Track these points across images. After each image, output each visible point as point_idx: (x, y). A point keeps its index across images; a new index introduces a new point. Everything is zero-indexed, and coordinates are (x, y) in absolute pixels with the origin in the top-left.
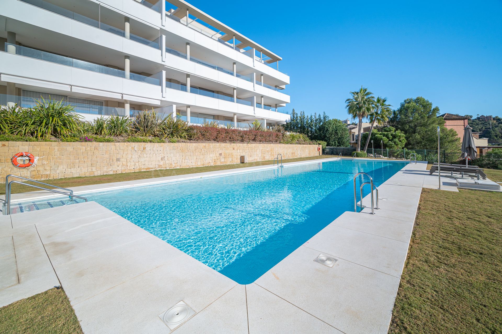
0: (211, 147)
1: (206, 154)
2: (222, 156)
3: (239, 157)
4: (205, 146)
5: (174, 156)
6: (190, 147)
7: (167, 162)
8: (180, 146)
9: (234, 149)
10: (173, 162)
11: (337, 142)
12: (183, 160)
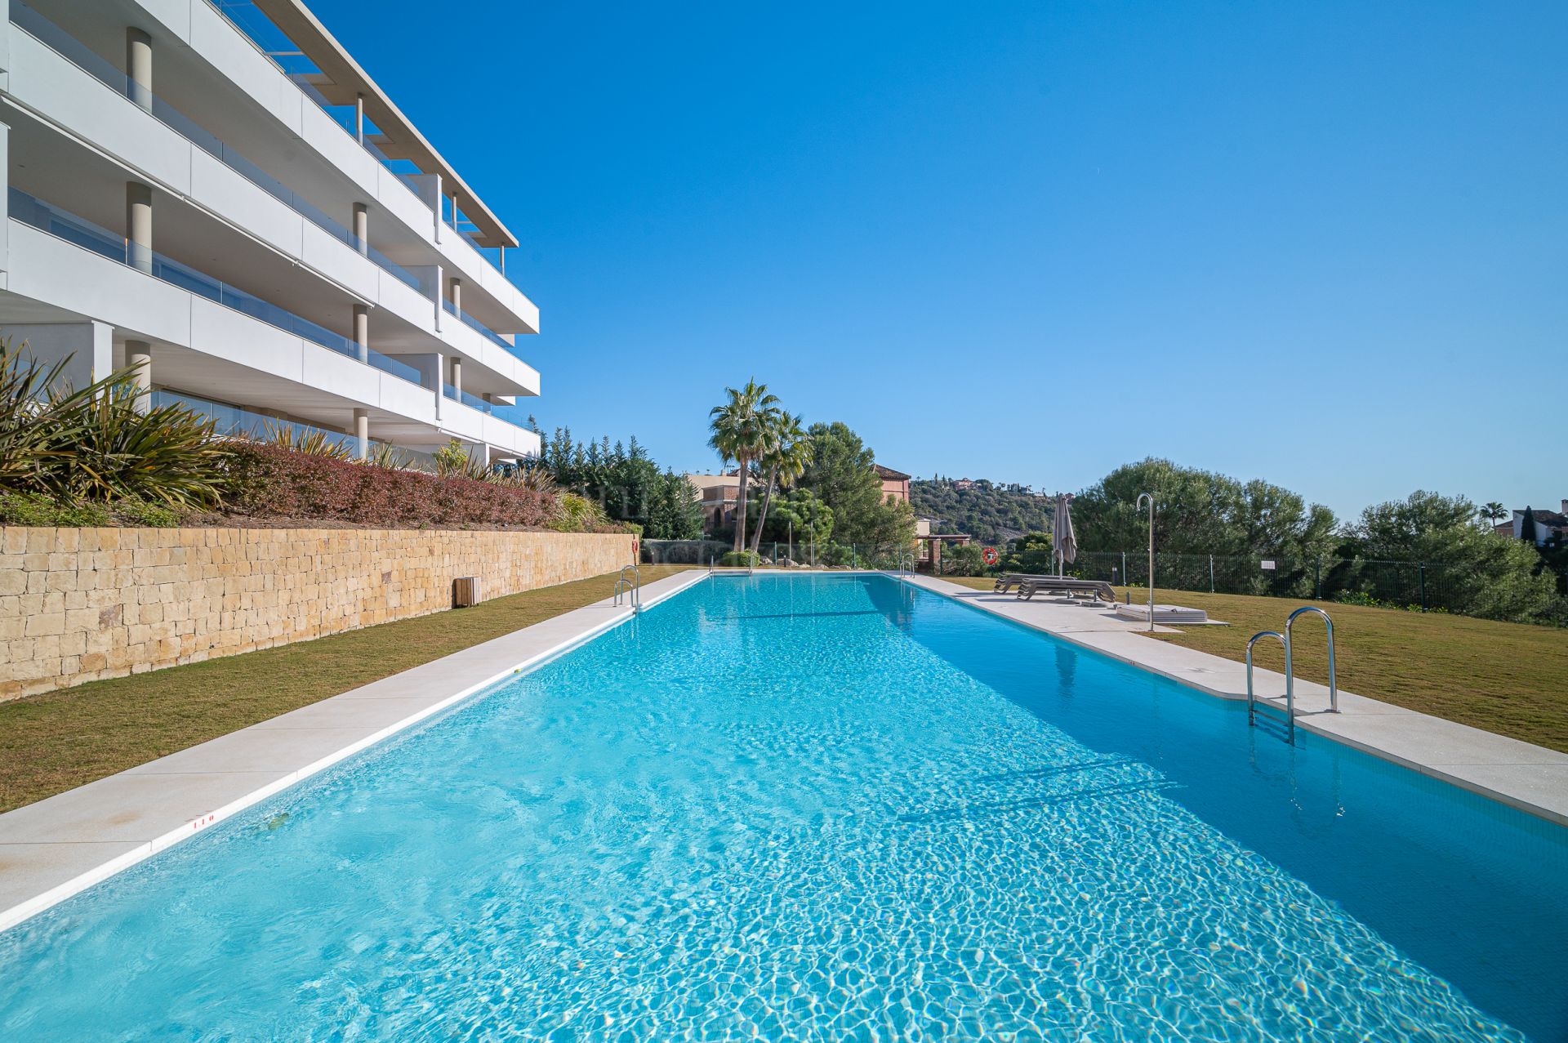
0: (353, 544)
1: (331, 577)
2: (390, 585)
3: (449, 584)
4: (327, 542)
5: (176, 598)
6: (263, 546)
7: (138, 633)
8: (212, 545)
9: (431, 552)
10: (172, 633)
11: (670, 526)
12: (227, 616)
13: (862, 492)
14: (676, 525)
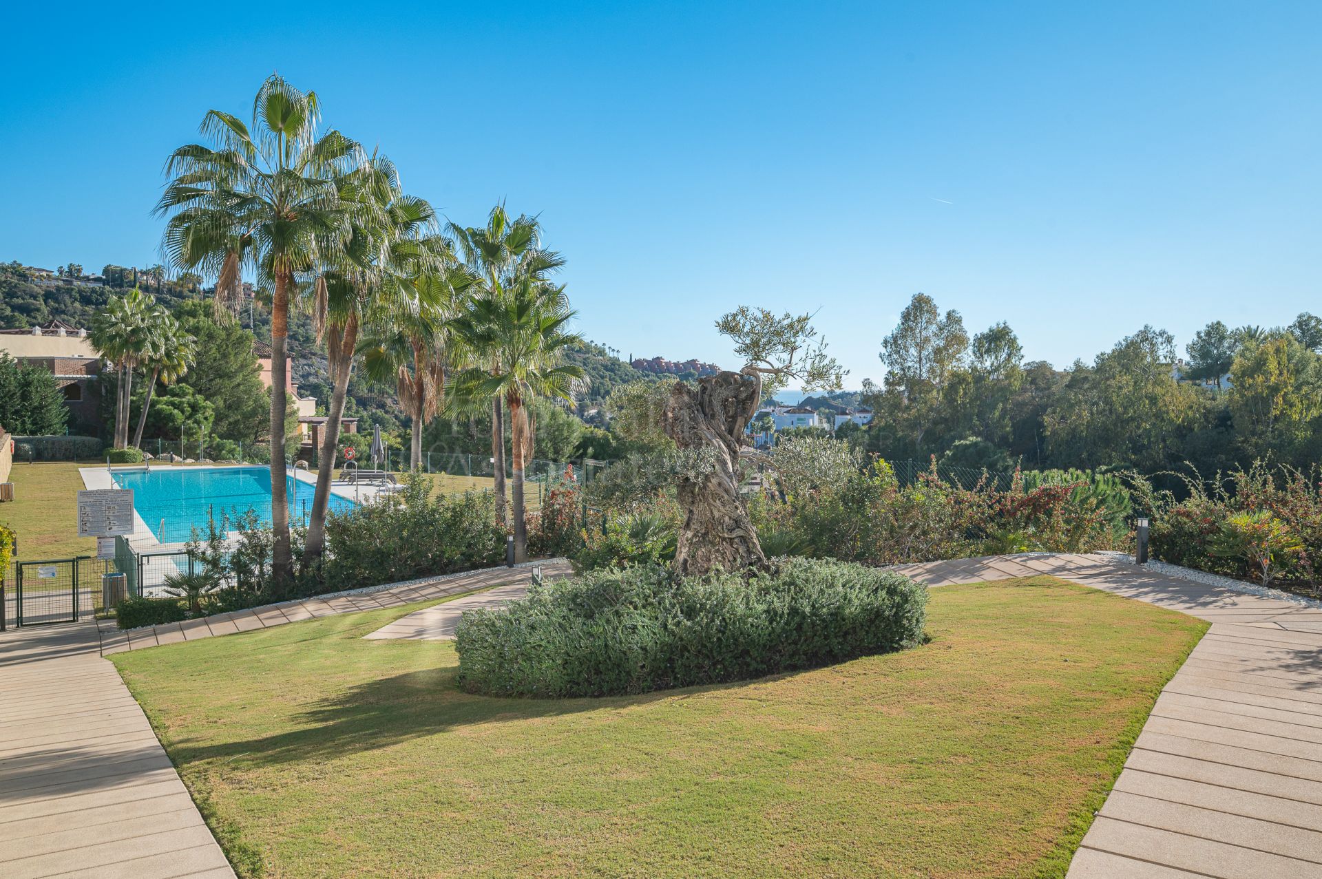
13: (239, 379)
14: (35, 419)
